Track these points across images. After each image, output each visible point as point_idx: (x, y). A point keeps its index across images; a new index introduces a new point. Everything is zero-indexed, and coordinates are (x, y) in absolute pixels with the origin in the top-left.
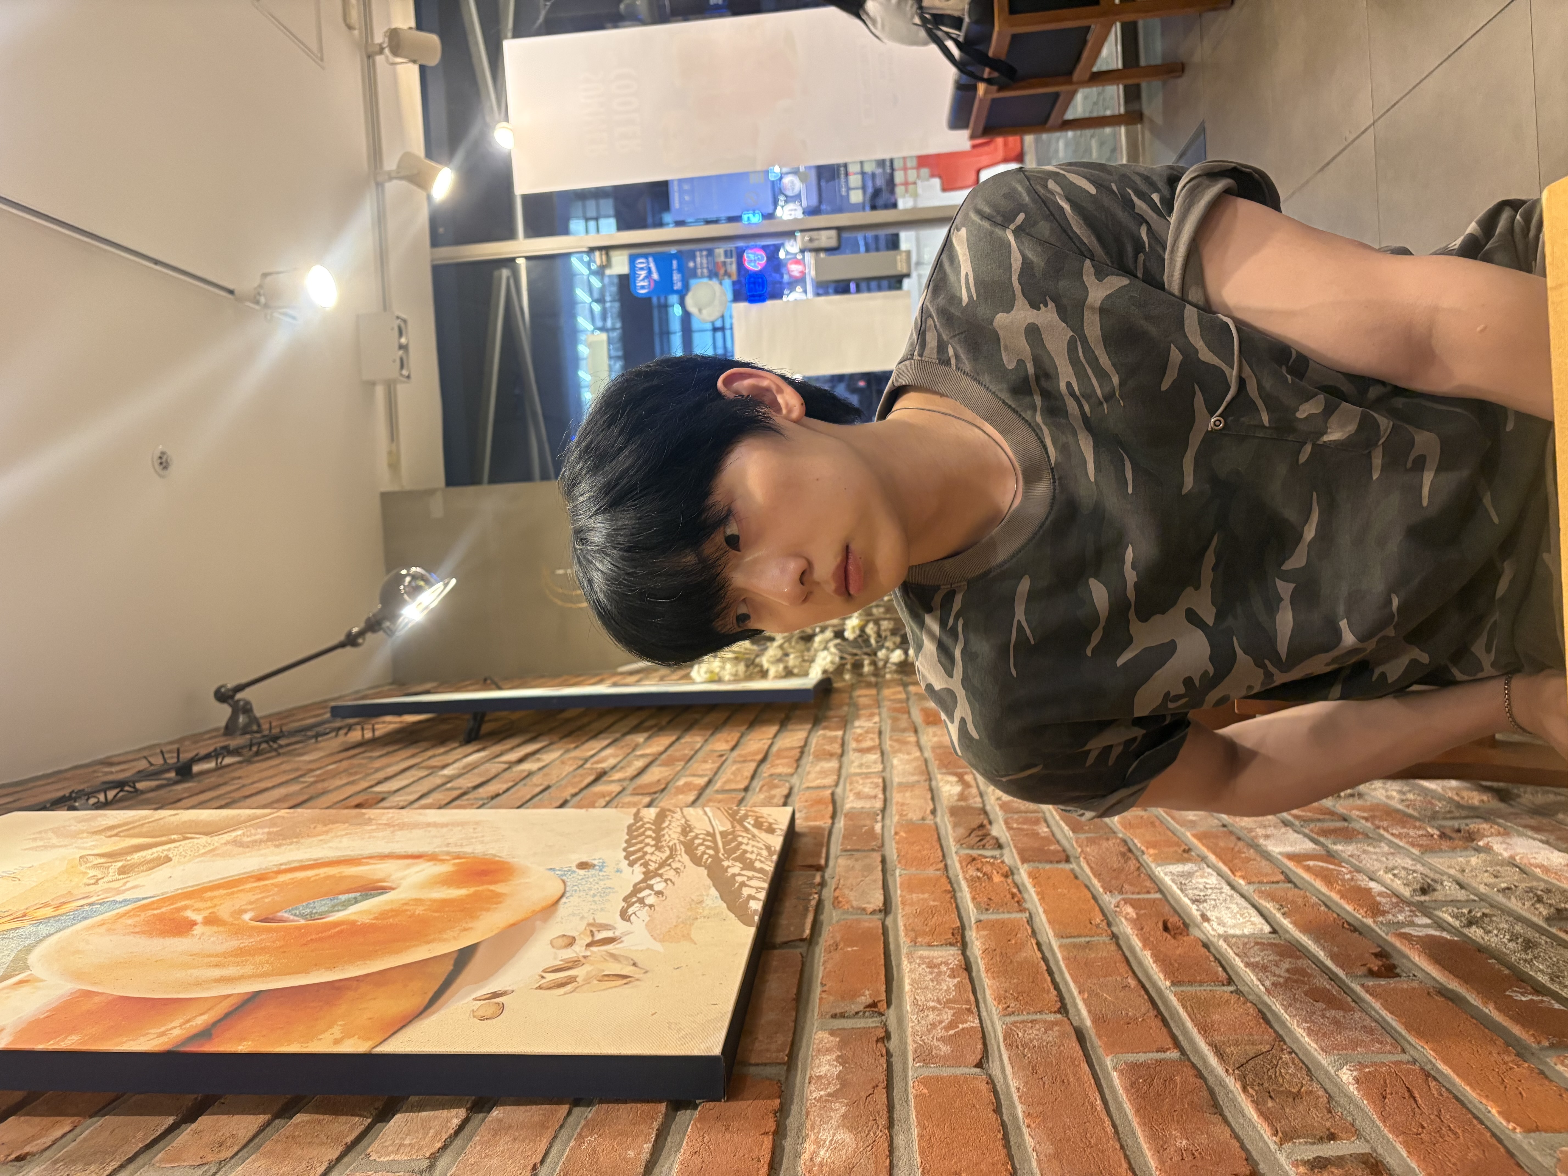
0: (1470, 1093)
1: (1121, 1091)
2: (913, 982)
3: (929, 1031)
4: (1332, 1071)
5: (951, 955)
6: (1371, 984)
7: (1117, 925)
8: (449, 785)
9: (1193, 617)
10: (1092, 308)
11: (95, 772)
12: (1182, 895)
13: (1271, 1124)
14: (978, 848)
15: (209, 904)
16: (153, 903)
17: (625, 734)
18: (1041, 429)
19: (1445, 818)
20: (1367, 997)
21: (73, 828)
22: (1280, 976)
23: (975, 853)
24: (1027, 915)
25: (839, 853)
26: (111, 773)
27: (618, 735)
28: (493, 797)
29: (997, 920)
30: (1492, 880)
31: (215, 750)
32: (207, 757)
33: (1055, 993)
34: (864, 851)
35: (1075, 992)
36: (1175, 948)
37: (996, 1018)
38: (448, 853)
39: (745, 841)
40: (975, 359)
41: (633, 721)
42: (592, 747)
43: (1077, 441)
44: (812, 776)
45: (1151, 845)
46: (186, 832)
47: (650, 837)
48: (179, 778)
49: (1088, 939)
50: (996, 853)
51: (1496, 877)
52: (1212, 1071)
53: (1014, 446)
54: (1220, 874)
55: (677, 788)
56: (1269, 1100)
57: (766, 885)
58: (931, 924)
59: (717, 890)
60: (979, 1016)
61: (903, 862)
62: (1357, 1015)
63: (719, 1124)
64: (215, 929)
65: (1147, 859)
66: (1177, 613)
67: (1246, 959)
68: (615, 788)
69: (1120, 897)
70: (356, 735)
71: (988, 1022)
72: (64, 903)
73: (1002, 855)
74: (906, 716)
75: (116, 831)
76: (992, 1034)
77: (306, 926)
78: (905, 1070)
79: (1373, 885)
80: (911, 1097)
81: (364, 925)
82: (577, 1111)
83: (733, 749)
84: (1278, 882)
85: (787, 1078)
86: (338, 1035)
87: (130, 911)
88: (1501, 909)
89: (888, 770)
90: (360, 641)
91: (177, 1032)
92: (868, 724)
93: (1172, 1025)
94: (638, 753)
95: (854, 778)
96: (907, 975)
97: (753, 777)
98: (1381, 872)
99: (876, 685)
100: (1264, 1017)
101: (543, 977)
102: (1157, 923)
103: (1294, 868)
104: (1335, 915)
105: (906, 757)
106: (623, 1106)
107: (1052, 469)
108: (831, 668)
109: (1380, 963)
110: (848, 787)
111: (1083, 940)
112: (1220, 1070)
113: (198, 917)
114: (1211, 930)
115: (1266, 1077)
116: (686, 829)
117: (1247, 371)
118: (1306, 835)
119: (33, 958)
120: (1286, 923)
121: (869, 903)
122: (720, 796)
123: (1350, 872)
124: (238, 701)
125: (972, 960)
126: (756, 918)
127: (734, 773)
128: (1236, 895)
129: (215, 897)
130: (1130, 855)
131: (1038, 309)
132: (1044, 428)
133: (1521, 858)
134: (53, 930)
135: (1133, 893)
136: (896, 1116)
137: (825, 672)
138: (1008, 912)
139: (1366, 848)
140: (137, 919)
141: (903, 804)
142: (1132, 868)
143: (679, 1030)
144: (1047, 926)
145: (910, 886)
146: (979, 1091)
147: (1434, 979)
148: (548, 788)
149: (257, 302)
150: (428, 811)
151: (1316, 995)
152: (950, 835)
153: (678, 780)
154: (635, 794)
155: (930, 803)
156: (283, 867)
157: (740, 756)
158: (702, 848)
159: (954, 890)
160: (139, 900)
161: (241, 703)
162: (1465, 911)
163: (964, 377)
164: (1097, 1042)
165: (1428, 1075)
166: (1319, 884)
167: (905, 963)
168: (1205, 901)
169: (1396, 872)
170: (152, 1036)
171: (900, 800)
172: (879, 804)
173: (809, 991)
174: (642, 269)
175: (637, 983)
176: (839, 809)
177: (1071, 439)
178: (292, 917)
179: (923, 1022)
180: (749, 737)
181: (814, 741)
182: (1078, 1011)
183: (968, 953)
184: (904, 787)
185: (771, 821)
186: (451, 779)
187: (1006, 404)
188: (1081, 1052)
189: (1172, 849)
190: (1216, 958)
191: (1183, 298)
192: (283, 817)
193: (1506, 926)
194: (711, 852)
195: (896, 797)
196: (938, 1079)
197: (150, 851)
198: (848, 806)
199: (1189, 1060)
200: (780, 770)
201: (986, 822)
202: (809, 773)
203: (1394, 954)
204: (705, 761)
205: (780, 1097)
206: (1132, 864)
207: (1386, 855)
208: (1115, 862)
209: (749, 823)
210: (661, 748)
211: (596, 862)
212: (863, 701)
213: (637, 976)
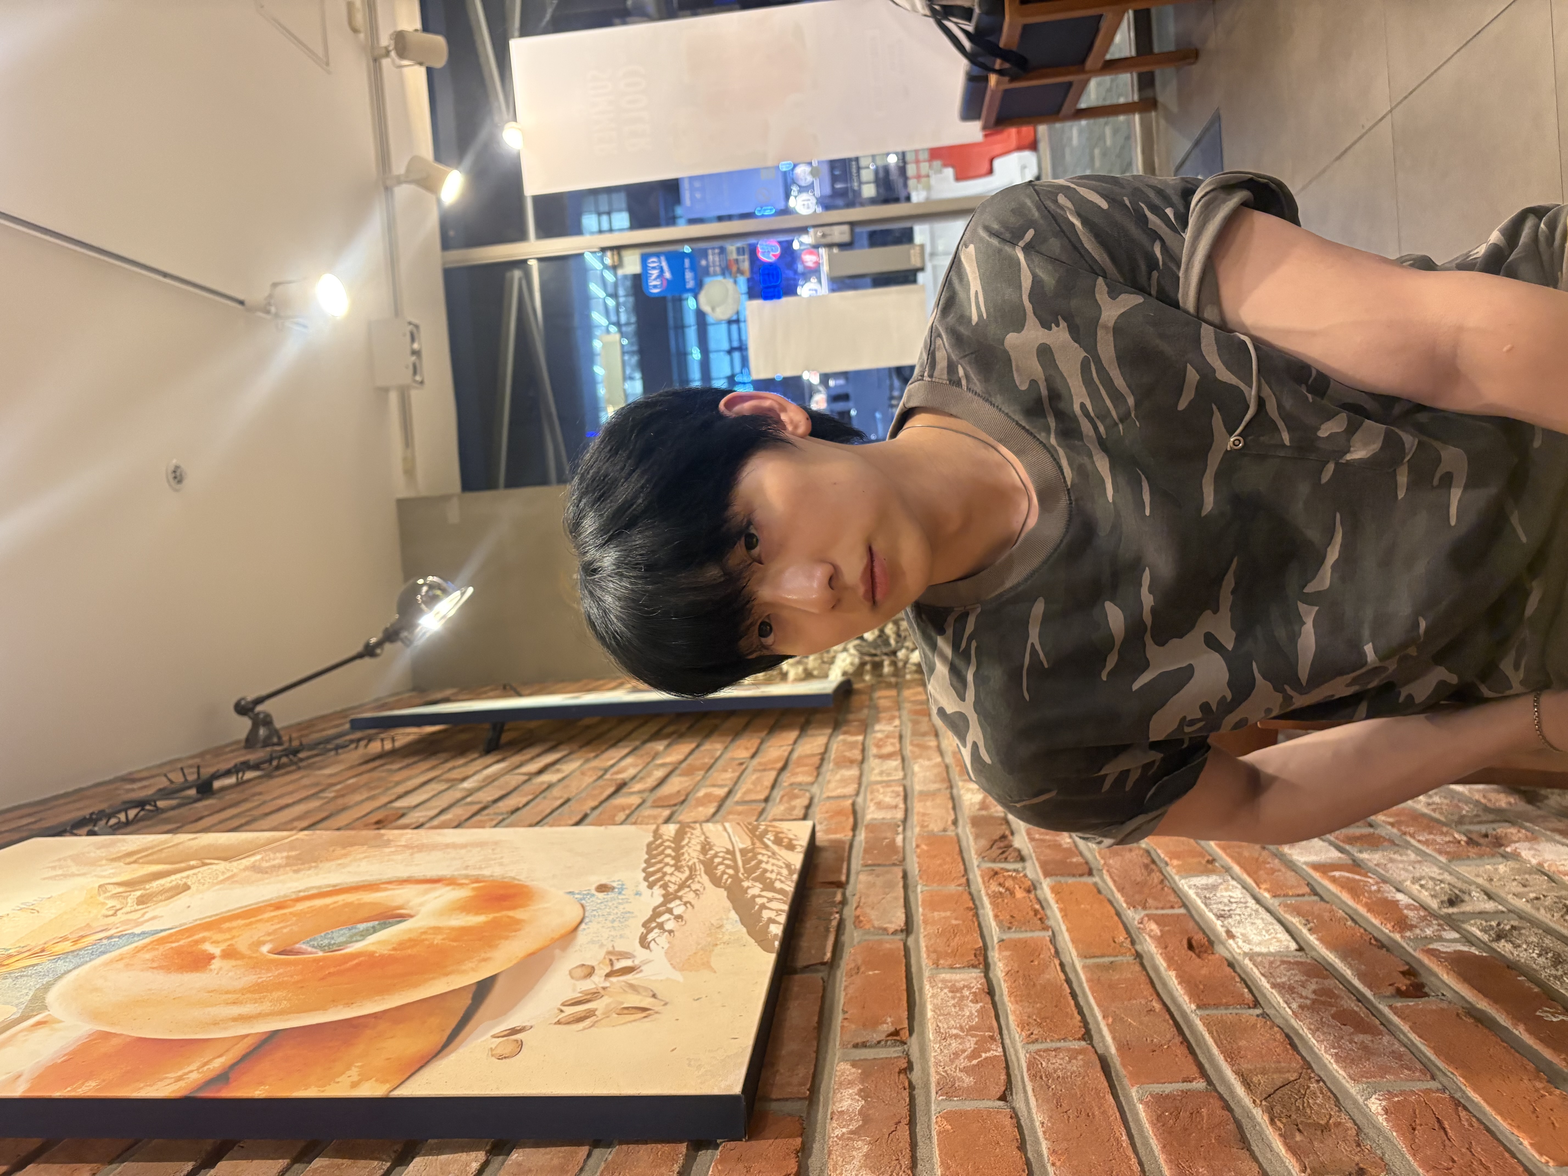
0: (1502, 1124)
1: (1147, 1125)
2: (936, 1008)
3: (952, 1061)
4: (1361, 1100)
5: (973, 978)
6: (1399, 1005)
7: (1141, 943)
8: (469, 799)
9: (1212, 642)
10: (1106, 327)
11: (116, 789)
12: (1206, 910)
13: (1299, 1160)
14: (1000, 861)
15: (228, 936)
16: (171, 935)
17: (644, 742)
18: (1056, 451)
19: (1471, 823)
20: (1395, 1019)
21: (92, 855)
22: (1307, 998)
23: (997, 866)
24: (1050, 933)
25: (860, 868)
26: (133, 790)
27: (637, 743)
28: (513, 812)
29: (1020, 940)
30: (1521, 889)
31: (236, 766)
32: (228, 773)
33: (1079, 1018)
34: (884, 865)
35: (1100, 1017)
36: (1201, 968)
37: (1019, 1045)
38: (467, 877)
39: (765, 859)
40: (986, 380)
41: (652, 728)
42: (612, 756)
43: (1093, 463)
44: (832, 785)
45: (1175, 855)
46: (205, 857)
47: (668, 856)
48: (199, 796)
49: (1112, 959)
50: (1018, 866)
51: (1524, 886)
52: (1239, 1102)
53: (1029, 467)
54: (1245, 887)
55: (698, 799)
56: (1297, 1134)
57: (786, 907)
58: (954, 944)
59: (737, 913)
60: (1003, 1043)
61: (925, 877)
62: (1386, 1039)
63: (741, 1165)
64: (233, 962)
65: (1171, 871)
66: (1196, 636)
67: (1272, 980)
68: (635, 800)
69: (1143, 913)
70: (375, 747)
71: (1012, 1050)
72: (83, 937)
73: (1024, 868)
74: (926, 719)
75: (135, 857)
76: (1016, 1064)
77: (323, 959)
78: (928, 1103)
79: (1400, 896)
80: (934, 1133)
81: (382, 956)
82: (597, 1152)
83: (753, 756)
84: (1303, 895)
85: (809, 1113)
86: (355, 1078)
87: (149, 944)
88: (1530, 921)
89: (909, 777)
90: (378, 651)
91: (194, 1076)
92: (889, 728)
93: (1198, 1051)
94: (659, 761)
95: (875, 787)
96: (929, 1000)
97: (773, 787)
98: (1408, 883)
99: (897, 686)
100: (1291, 1040)
101: (562, 1011)
102: (1181, 941)
103: (1320, 879)
104: (1362, 931)
105: (927, 763)
106: (644, 1147)
107: (1068, 490)
108: (850, 669)
109: (1408, 982)
110: (869, 797)
111: (1106, 960)
112: (1247, 1100)
113: (216, 950)
114: (1237, 948)
115: (1294, 1108)
116: (706, 847)
117: (1267, 391)
118: (1331, 843)
119: (51, 997)
120: (1312, 939)
121: (890, 922)
122: (740, 808)
123: (1377, 883)
124: (258, 714)
125: (995, 982)
126: (777, 944)
127: (755, 783)
128: (1261, 910)
129: (234, 928)
130: (1153, 867)
131: (1050, 329)
132: (1058, 448)
133: (1550, 866)
134: (71, 966)
135: (1157, 908)
136: (919, 1155)
137: (845, 673)
138: (1031, 931)
139: (1392, 856)
140: (156, 953)
141: (924, 815)
142: (1156, 881)
143: (699, 1067)
144: (1070, 945)
145: (933, 904)
146: (1003, 1127)
147: (1463, 998)
148: (568, 801)
149: (268, 312)
150: (446, 831)
151: (1344, 1018)
152: (972, 846)
153: (698, 791)
154: (655, 806)
155: (952, 812)
156: (302, 894)
157: (760, 764)
158: (721, 868)
159: (976, 908)
160: (157, 932)
161: (261, 716)
162: (1494, 924)
163: (976, 397)
164: (1122, 1072)
165: (1458, 1104)
166: (1346, 897)
167: (927, 987)
168: (1230, 916)
169: (1423, 882)
170: (168, 1081)
171: (921, 810)
172: (900, 815)
173: (830, 1019)
174: (654, 268)
175: (657, 1016)
176: (859, 821)
177: (1086, 460)
178: (310, 949)
179: (946, 1051)
180: (769, 744)
181: (834, 746)
182: (1102, 1037)
183: (991, 975)
184: (926, 795)
185: (792, 837)
186: (471, 792)
187: (1020, 425)
188: (1106, 1084)
189: (1196, 860)
190: (1242, 979)
191: (1199, 316)
192: (302, 840)
193: (1535, 940)
194: (731, 871)
195: (918, 807)
196: (962, 1114)
197: (169, 879)
198: (869, 817)
199: (1216, 1090)
200: (800, 779)
201: (1007, 833)
202: (829, 782)
203: (1421, 971)
204: (725, 770)
205: (801, 1135)
206: (1156, 877)
207: (1413, 863)
208: (1139, 874)
209: (769, 839)
210: (681, 757)
211: (615, 884)
212: (883, 703)
213: (656, 1009)
